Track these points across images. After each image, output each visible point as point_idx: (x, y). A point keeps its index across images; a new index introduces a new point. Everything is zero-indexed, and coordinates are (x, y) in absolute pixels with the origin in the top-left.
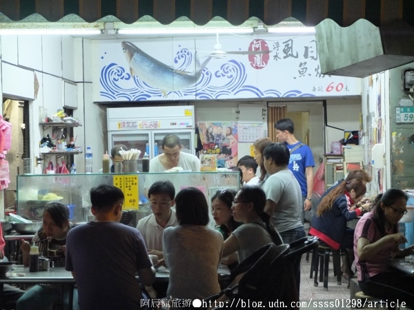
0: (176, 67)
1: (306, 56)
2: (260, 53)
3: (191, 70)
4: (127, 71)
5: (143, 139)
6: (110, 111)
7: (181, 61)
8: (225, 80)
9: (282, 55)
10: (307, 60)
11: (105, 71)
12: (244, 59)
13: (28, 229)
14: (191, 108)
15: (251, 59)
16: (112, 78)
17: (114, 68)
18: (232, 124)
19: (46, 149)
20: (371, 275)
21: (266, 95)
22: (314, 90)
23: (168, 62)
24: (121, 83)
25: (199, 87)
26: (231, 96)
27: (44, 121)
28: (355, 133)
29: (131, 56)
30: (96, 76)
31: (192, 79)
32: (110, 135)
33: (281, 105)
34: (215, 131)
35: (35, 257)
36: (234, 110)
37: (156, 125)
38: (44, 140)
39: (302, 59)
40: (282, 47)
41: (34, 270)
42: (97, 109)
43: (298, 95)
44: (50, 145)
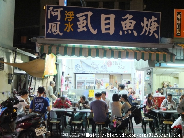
0: (91, 66)
1: (120, 65)
2: (110, 64)
3: (95, 66)
4: (81, 66)
5: (84, 81)
6: (76, 75)
7: (92, 65)
8: (102, 69)
9: (114, 64)
10: (120, 66)
11: (76, 66)
12: (106, 65)
13: (71, 101)
14: (94, 75)
15: (108, 65)
16: (77, 68)
17: (78, 66)
18: (102, 78)
19: (66, 83)
20: (147, 112)
21: (111, 73)
22: (121, 72)
23: (90, 65)
24: (79, 69)
25: (96, 70)
26: (103, 73)
27: (66, 77)
28: (129, 82)
29: (82, 63)
30: (74, 67)
31: (95, 68)
32: (76, 80)
33: (113, 75)
34: (98, 80)
35: (81, 107)
36: (102, 75)
37: (86, 78)
38: (66, 81)
39: (119, 65)
40: (114, 62)
41: (80, 109)
42: (73, 74)
43: (118, 73)
44: (67, 82)
